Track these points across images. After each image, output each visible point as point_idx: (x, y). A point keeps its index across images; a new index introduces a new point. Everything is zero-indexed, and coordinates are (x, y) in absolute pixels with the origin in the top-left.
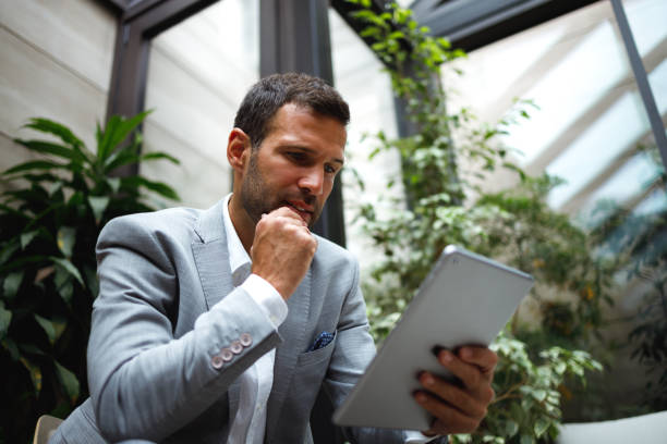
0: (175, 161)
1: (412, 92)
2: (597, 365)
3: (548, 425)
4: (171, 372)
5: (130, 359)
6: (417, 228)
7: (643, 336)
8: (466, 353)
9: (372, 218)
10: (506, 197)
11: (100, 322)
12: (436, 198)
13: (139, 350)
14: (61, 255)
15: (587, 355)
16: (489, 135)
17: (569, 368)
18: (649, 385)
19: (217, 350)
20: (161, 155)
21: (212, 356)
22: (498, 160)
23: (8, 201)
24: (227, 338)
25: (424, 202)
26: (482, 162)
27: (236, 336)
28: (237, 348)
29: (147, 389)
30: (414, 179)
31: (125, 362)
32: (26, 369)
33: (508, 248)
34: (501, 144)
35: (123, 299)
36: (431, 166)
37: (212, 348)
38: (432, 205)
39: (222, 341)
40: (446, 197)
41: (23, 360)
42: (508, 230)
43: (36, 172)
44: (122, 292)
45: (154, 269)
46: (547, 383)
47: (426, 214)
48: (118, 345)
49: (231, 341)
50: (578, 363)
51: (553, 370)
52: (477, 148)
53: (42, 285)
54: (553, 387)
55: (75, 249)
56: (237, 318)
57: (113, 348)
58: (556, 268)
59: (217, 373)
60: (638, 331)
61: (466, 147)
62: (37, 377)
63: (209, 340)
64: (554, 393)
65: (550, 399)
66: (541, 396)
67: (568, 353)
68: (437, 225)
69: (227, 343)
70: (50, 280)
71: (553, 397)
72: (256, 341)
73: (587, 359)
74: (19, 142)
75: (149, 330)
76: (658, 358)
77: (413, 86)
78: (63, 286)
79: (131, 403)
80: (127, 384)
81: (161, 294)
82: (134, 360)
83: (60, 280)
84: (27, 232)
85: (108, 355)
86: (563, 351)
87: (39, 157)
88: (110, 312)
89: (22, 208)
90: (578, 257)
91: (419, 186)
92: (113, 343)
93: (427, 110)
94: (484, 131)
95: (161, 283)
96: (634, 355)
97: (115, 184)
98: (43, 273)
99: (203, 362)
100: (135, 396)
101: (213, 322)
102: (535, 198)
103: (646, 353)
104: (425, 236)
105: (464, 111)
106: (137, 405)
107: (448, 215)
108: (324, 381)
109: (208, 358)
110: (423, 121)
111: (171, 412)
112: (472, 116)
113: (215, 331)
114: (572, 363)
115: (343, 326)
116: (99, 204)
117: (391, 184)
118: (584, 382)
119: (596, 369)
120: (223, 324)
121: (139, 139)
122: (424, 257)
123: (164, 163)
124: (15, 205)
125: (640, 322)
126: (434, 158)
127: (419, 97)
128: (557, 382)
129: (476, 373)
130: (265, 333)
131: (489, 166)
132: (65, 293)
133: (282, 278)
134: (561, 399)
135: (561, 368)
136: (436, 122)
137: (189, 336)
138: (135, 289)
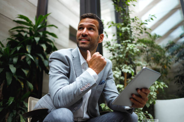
0: (57, 27)
1: (121, 11)
2: (167, 86)
3: (153, 101)
4: (71, 92)
5: (61, 88)
6: (122, 48)
7: (178, 78)
8: (143, 90)
9: (109, 45)
10: (145, 40)
11: (52, 78)
12: (127, 41)
13: (62, 86)
14: (27, 53)
15: (164, 83)
16: (142, 24)
17: (159, 86)
18: (179, 90)
19: (82, 87)
20: (52, 26)
21: (81, 88)
22: (144, 31)
23: (12, 37)
24: (84, 84)
25: (124, 42)
26: (140, 31)
27: (86, 84)
28: (86, 87)
29: (65, 96)
30: (120, 35)
31: (59, 89)
32: (19, 82)
33: (144, 54)
34: (145, 27)
35: (57, 73)
36: (126, 32)
37: (81, 86)
38: (126, 43)
39: (83, 85)
40: (130, 41)
41: (19, 80)
42: (145, 49)
43: (19, 29)
44: (57, 71)
45: (64, 65)
46: (154, 90)
47: (124, 45)
48: (57, 85)
49: (85, 85)
50: (162, 85)
51: (155, 87)
52: (138, 27)
53: (23, 61)
54: (155, 91)
55: (31, 51)
56: (86, 79)
57: (56, 85)
58: (157, 59)
59: (82, 93)
60: (177, 76)
61: (135, 27)
62: (22, 84)
63: (80, 84)
64: (155, 93)
65: (154, 94)
66: (152, 93)
67: (159, 83)
68: (127, 48)
69: (84, 85)
70: (25, 59)
71: (155, 94)
72: (91, 85)
73: (164, 84)
74: (14, 21)
75: (64, 81)
76: (181, 83)
77: (122, 9)
78: (28, 61)
79: (61, 99)
80: (60, 95)
81: (66, 72)
82: (62, 89)
83: (27, 59)
84: (18, 46)
85: (55, 87)
86: (158, 82)
87: (20, 25)
88: (54, 76)
89: (16, 39)
90: (162, 56)
91: (122, 37)
92: (56, 84)
93: (125, 16)
94: (141, 23)
95: (66, 69)
96: (175, 82)
97: (41, 34)
98: (23, 57)
99: (78, 90)
100: (63, 98)
101: (81, 80)
102: (152, 40)
103: (178, 82)
104: (124, 51)
105: (136, 17)
106: (63, 100)
107: (131, 47)
108: (102, 92)
109: (80, 89)
110: (124, 19)
111: (70, 101)
112: (138, 19)
113: (81, 82)
114: (160, 85)
115: (108, 79)
116: (37, 39)
117: (114, 35)
118: (163, 90)
119: (166, 87)
120: (83, 80)
121: (46, 20)
122: (123, 56)
123: (53, 27)
124: (14, 38)
125: (178, 74)
126: (127, 30)
127: (123, 13)
128: (156, 90)
129: (145, 95)
130: (93, 83)
131: (141, 32)
132: (29, 63)
133: (98, 70)
134: (157, 95)
135: (157, 87)
136: (128, 20)
137: (74, 83)
138: (60, 70)
